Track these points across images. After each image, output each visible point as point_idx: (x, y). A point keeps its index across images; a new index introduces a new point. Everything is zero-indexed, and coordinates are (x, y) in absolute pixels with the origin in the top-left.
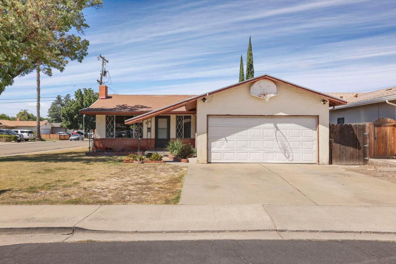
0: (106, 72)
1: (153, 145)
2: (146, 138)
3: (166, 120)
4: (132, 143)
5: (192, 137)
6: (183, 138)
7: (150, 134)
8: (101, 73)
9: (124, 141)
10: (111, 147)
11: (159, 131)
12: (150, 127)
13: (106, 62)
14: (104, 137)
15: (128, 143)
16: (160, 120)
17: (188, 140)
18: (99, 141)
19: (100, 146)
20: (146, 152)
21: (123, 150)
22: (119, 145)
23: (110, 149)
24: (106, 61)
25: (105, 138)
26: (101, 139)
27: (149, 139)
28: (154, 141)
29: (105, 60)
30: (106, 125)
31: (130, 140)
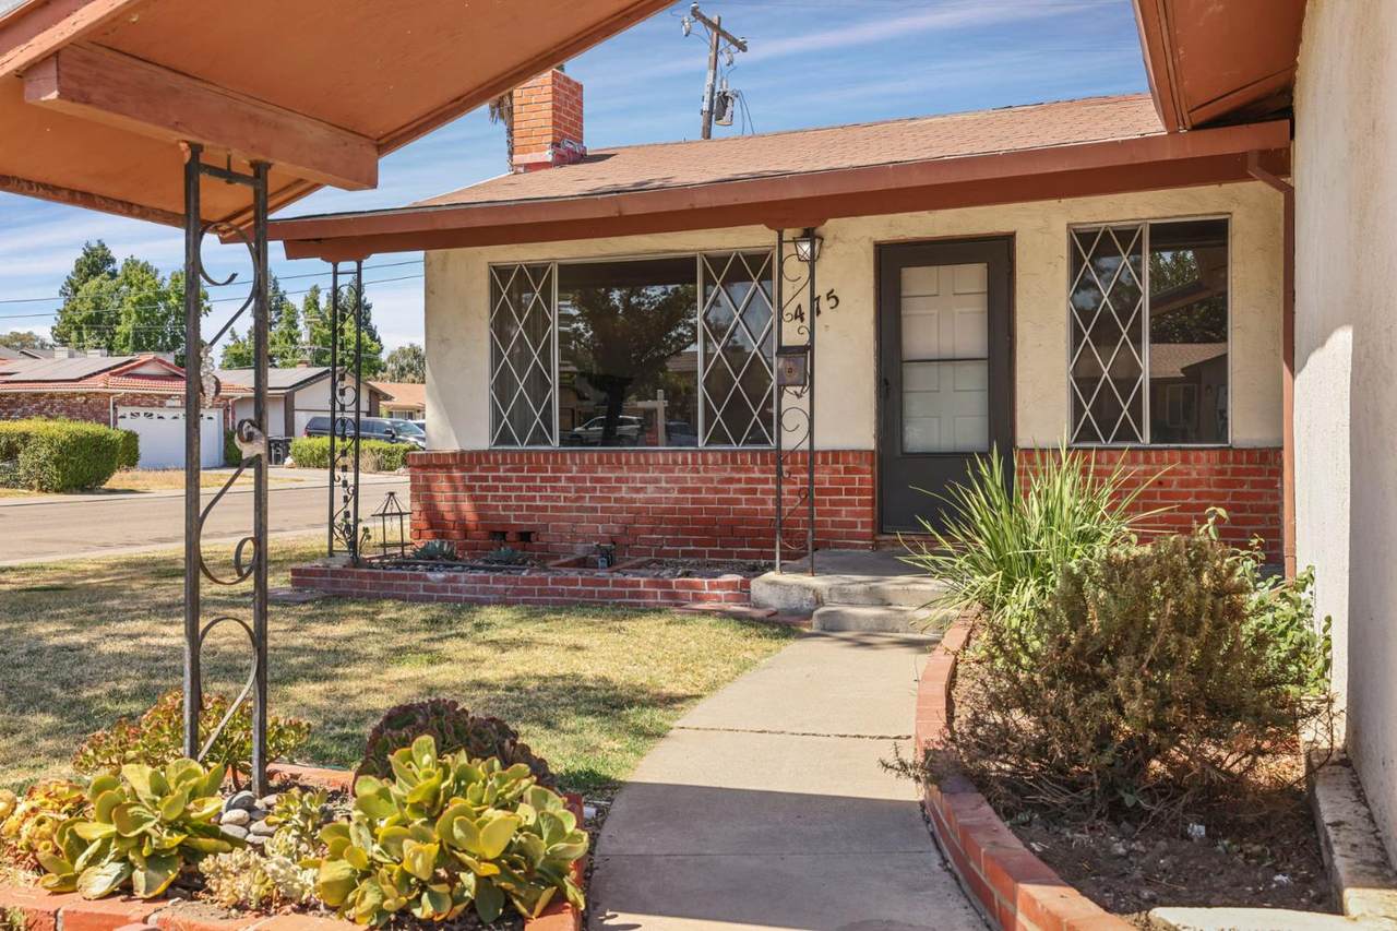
0: (727, 98)
1: (855, 512)
2: (805, 446)
3: (972, 277)
4: (682, 491)
5: (1243, 430)
6: (1146, 439)
7: (805, 402)
8: (706, 107)
9: (625, 474)
10: (526, 525)
11: (917, 380)
12: (803, 340)
13: (733, 48)
14: (482, 441)
15: (650, 487)
16: (917, 280)
17: (1196, 463)
18: (457, 474)
19: (457, 510)
20: (771, 575)
21: (611, 554)
22: (587, 504)
23: (525, 536)
24: (734, 42)
25: (486, 453)
26: (466, 460)
27: (793, 452)
28: (865, 478)
29: (725, 34)
30: (494, 347)
31: (666, 468)
